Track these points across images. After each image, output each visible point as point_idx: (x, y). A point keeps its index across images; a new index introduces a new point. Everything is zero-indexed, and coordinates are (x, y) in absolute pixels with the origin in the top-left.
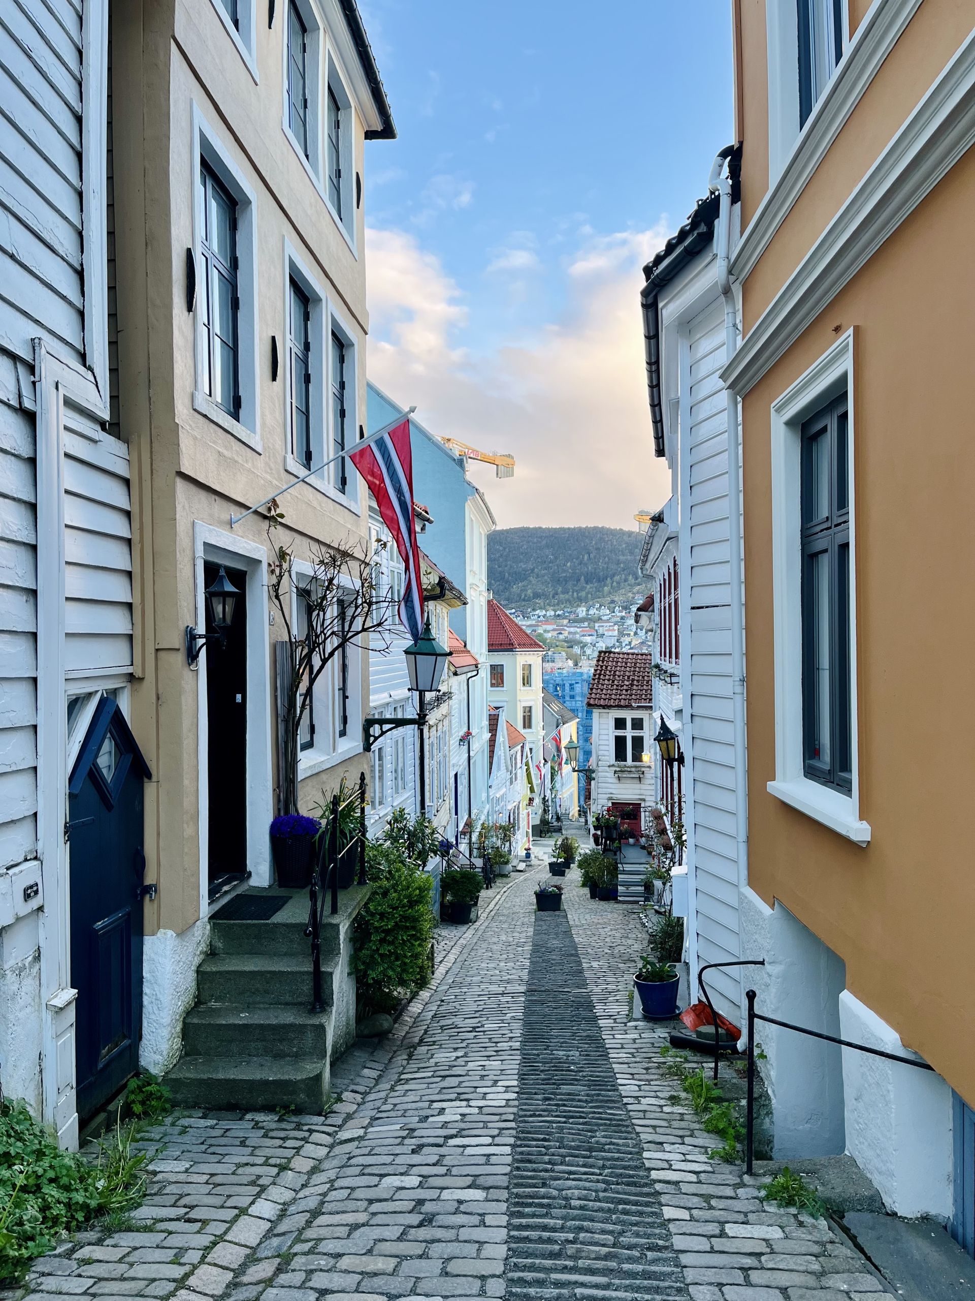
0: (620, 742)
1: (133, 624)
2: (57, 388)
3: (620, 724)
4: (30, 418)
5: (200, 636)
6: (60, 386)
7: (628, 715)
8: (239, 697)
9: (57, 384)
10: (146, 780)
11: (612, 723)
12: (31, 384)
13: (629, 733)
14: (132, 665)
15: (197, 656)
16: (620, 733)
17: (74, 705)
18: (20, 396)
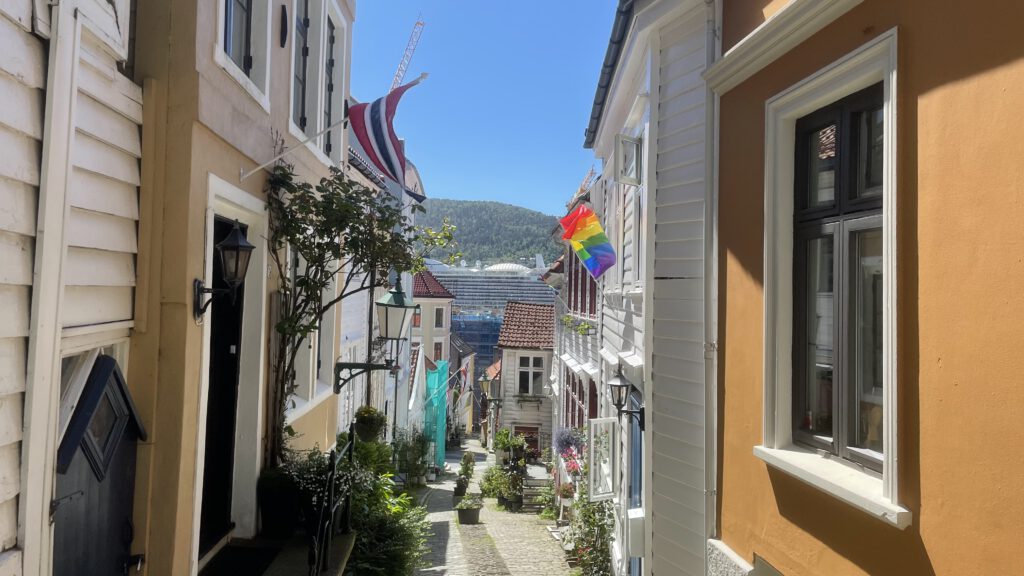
0: (524, 377)
1: (136, 276)
2: (75, 16)
3: (524, 361)
4: (44, 45)
5: (208, 291)
6: (78, 14)
7: (531, 355)
8: (233, 349)
9: (76, 11)
10: (139, 441)
11: (518, 361)
12: (47, 8)
13: (531, 370)
14: (133, 319)
15: (204, 310)
16: (524, 369)
17: (69, 364)
18: (33, 18)
